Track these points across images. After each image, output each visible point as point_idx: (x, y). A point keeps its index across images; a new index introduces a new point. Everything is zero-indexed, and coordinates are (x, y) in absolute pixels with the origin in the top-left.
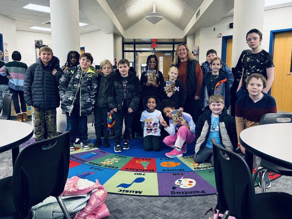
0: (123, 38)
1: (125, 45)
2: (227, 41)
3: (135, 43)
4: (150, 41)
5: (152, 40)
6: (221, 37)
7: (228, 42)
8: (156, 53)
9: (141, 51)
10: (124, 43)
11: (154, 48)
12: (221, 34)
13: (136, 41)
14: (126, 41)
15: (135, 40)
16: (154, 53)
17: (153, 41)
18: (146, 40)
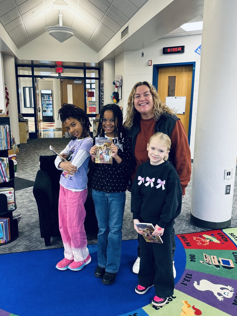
0: (16, 59)
1: (19, 68)
2: (159, 70)
3: (33, 66)
4: (54, 64)
5: (57, 62)
6: (151, 65)
7: (160, 73)
8: (62, 80)
9: (42, 77)
10: (18, 65)
11: (59, 74)
12: (151, 61)
13: (35, 63)
14: (20, 62)
15: (32, 61)
16: (59, 79)
17: (57, 64)
18: (48, 62)
